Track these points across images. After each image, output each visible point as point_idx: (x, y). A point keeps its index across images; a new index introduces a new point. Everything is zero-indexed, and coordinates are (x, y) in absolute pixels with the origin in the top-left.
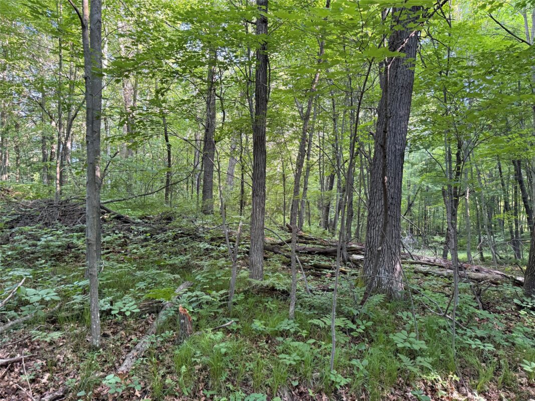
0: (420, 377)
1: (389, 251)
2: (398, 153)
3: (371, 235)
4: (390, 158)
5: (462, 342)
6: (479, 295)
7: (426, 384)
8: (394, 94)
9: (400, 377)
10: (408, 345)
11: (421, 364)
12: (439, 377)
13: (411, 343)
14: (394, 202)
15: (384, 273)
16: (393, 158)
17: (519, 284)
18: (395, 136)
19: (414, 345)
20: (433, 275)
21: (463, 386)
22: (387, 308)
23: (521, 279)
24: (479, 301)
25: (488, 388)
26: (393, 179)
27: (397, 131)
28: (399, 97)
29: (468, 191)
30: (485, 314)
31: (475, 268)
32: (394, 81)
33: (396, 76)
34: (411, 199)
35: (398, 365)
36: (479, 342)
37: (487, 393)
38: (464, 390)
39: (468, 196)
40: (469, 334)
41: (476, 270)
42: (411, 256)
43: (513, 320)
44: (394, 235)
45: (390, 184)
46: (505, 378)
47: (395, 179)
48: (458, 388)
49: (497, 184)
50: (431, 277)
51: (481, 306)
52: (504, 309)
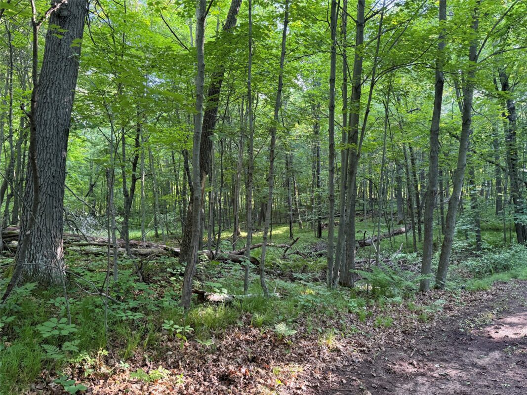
0: (68, 362)
1: (49, 234)
2: (61, 128)
3: (27, 218)
4: (51, 133)
5: (115, 317)
6: (140, 269)
7: (73, 367)
8: (57, 63)
9: (44, 368)
10: (56, 332)
11: (68, 349)
12: (88, 357)
13: (60, 329)
14: (55, 181)
15: (42, 259)
16: (55, 133)
17: (176, 254)
18: (57, 109)
19: (62, 331)
20: (103, 255)
21: (112, 358)
22: (43, 296)
23: (178, 250)
24: (140, 274)
25: (134, 353)
26: (55, 156)
27: (60, 104)
28: (63, 68)
29: (144, 175)
30: (143, 285)
31: (145, 244)
32: (58, 49)
33: (59, 44)
34: (93, 180)
35: (43, 356)
36: (129, 313)
37: (133, 358)
38: (112, 361)
39: (144, 179)
40: (122, 307)
41: (147, 246)
42: (85, 238)
43: (166, 287)
44: (54, 218)
45: (51, 161)
46: (149, 340)
47: (57, 156)
48: (107, 363)
49: (171, 170)
50: (101, 257)
51: (141, 279)
52: (160, 278)
